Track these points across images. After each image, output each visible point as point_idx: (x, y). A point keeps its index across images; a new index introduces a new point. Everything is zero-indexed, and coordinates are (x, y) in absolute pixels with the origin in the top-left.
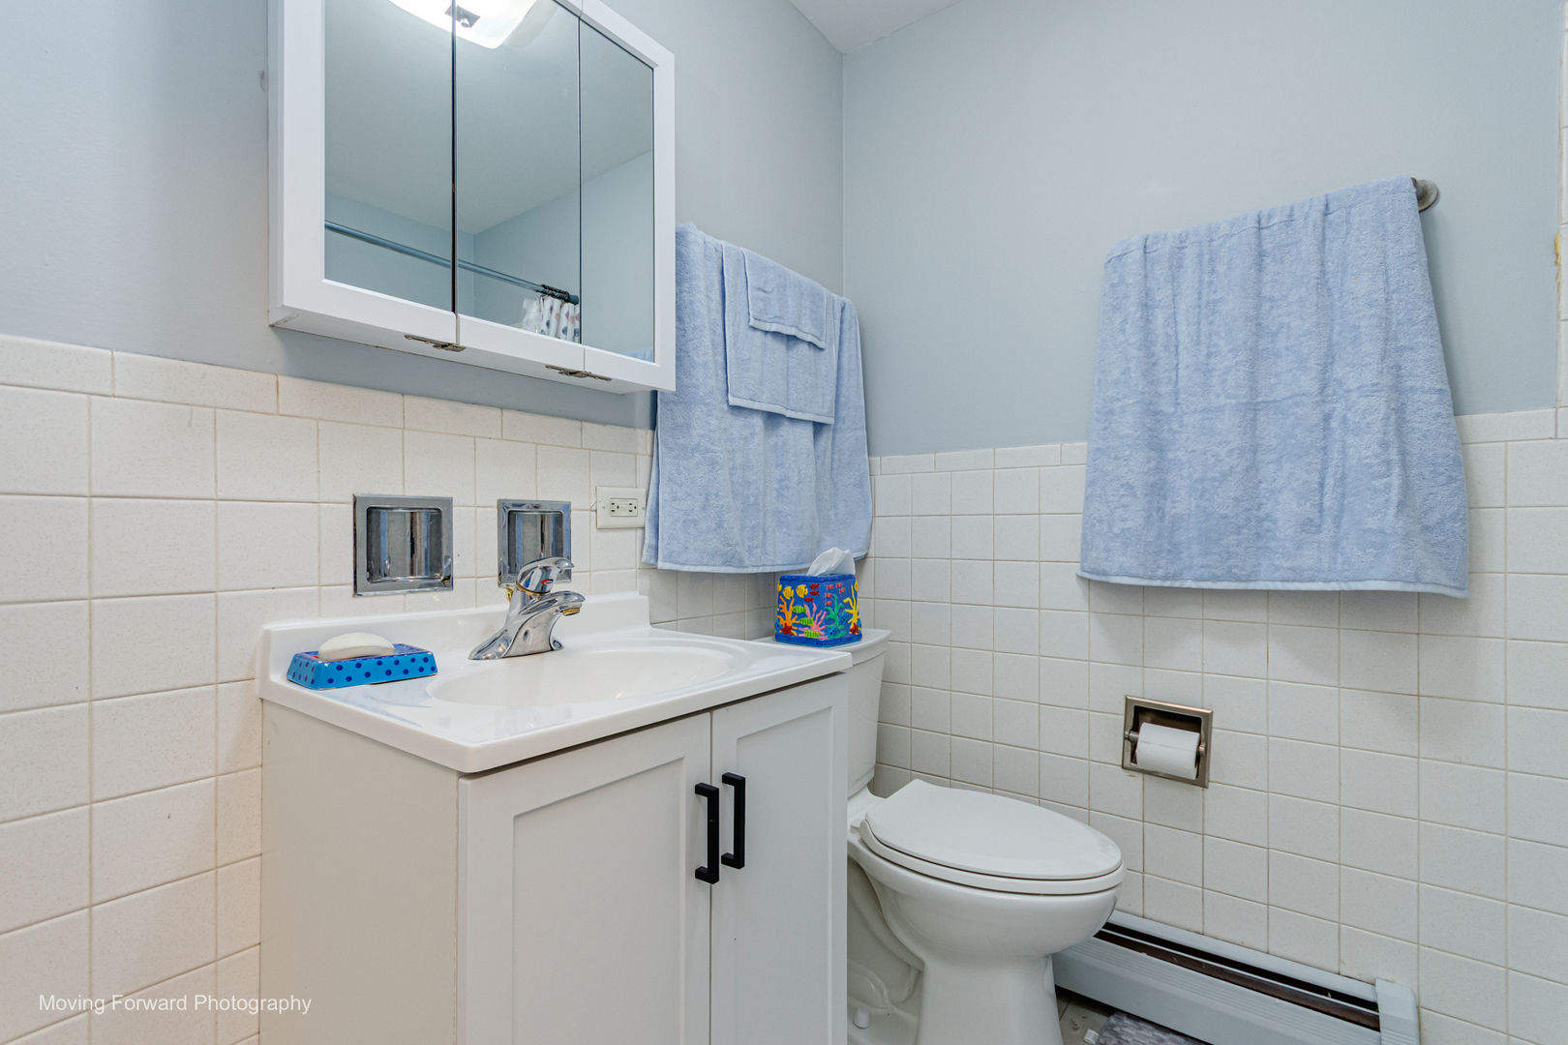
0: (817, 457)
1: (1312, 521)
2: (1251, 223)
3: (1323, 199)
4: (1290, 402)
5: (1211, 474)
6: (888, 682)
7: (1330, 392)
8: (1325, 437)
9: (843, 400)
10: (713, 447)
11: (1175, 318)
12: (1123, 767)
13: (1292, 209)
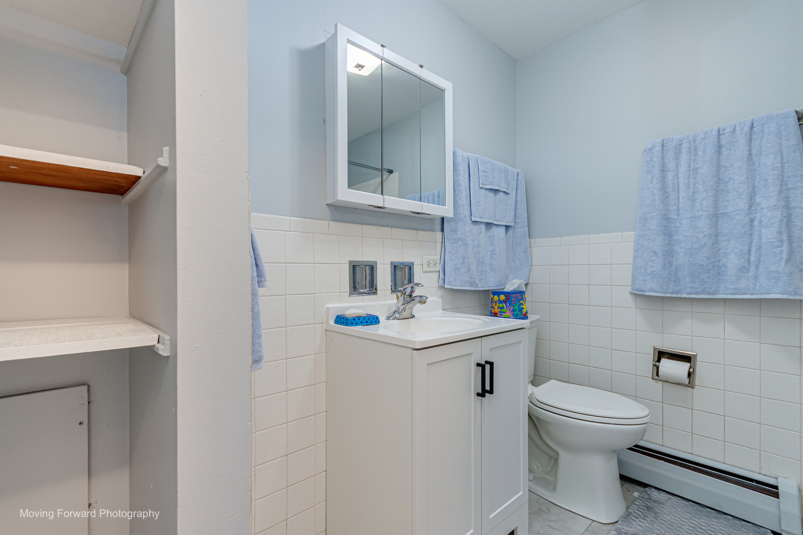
0: (507, 241)
1: (744, 267)
2: (715, 133)
3: (750, 121)
4: (734, 213)
5: (695, 246)
6: (539, 339)
7: (754, 209)
8: (751, 229)
9: (517, 215)
10: (467, 239)
11: (677, 176)
12: (652, 378)
13: (735, 126)
